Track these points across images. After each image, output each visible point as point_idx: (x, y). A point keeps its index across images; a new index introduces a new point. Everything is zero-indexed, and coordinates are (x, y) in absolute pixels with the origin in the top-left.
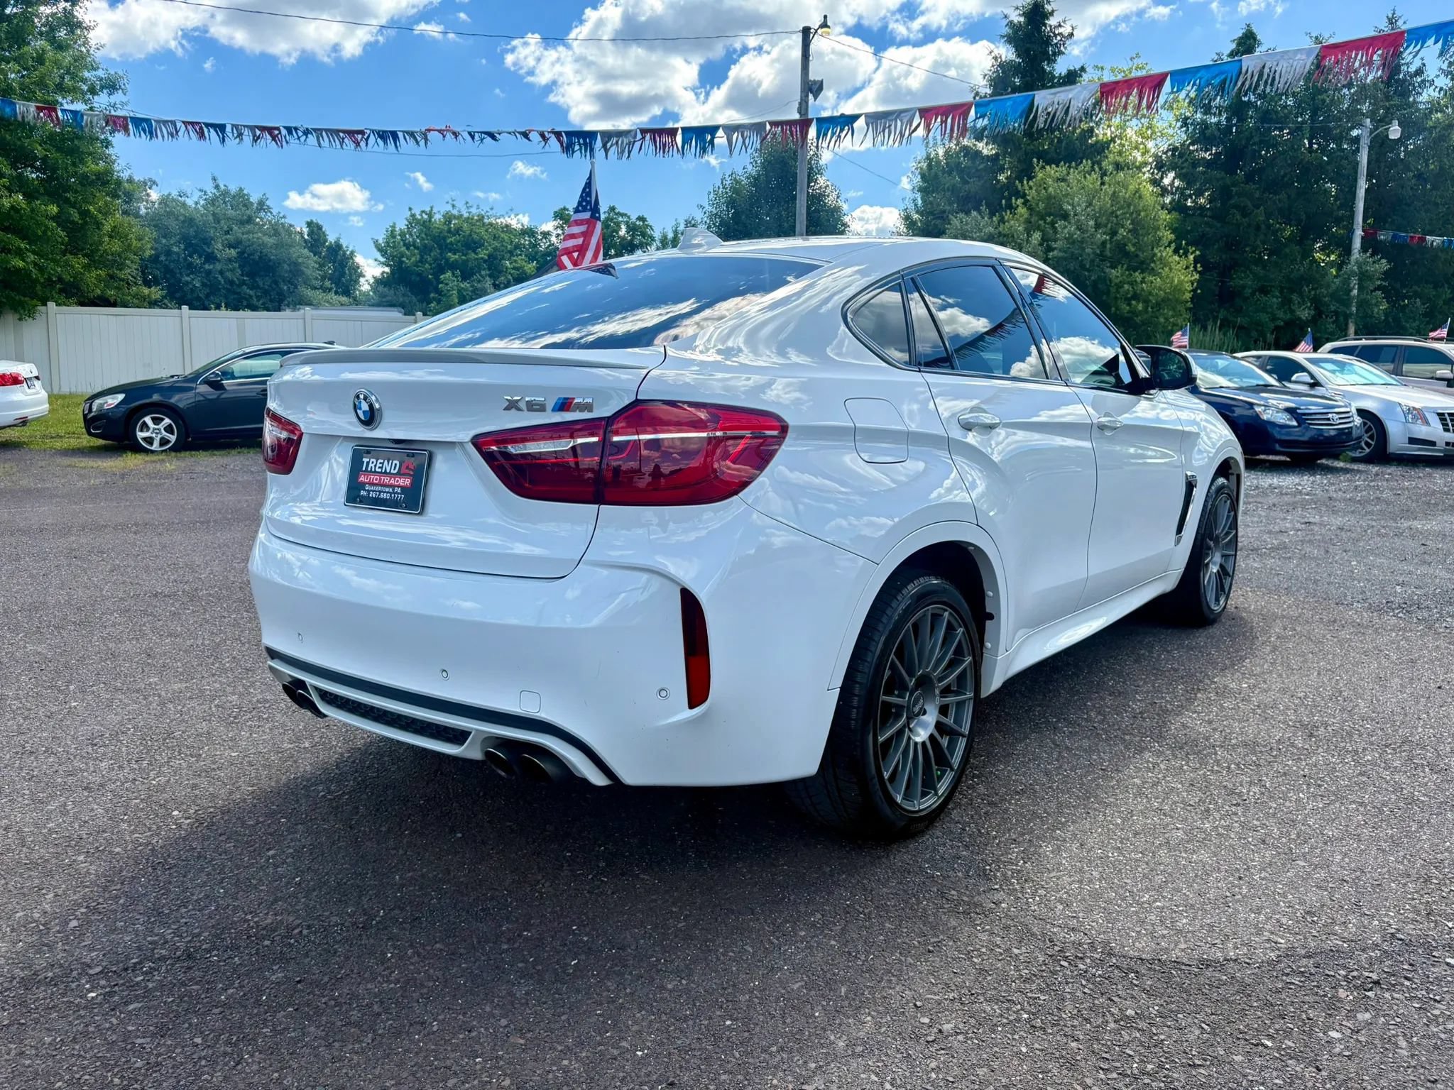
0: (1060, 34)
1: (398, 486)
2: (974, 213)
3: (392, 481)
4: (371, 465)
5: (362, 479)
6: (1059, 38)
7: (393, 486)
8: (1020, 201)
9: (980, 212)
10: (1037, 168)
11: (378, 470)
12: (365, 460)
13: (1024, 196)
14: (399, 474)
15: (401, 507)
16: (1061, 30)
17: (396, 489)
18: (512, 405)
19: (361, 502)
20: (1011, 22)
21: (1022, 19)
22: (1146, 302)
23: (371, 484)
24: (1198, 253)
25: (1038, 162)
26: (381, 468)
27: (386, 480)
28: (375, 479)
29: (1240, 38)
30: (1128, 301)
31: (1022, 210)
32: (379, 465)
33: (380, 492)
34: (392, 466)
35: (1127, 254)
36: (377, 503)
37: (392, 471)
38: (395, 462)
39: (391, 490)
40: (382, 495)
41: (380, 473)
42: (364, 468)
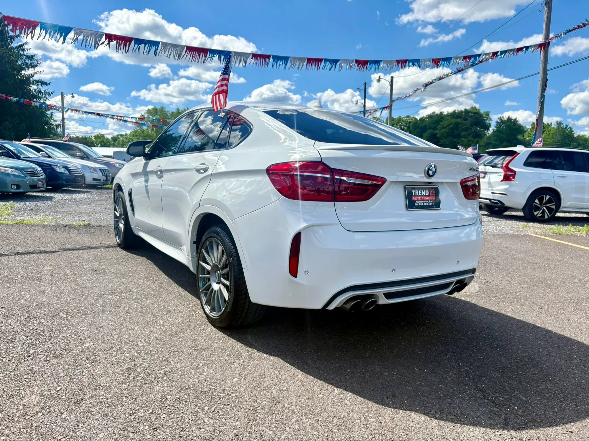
1: (430, 200)
3: (427, 198)
4: (416, 193)
5: (414, 198)
7: (428, 200)
11: (420, 194)
12: (413, 191)
14: (429, 195)
15: (434, 208)
17: (430, 201)
19: (416, 208)
23: (419, 200)
26: (421, 194)
27: (425, 198)
28: (420, 198)
32: (420, 193)
33: (423, 203)
34: (426, 193)
36: (423, 207)
37: (426, 194)
38: (426, 191)
39: (428, 202)
40: (424, 204)
41: (421, 196)
42: (414, 195)
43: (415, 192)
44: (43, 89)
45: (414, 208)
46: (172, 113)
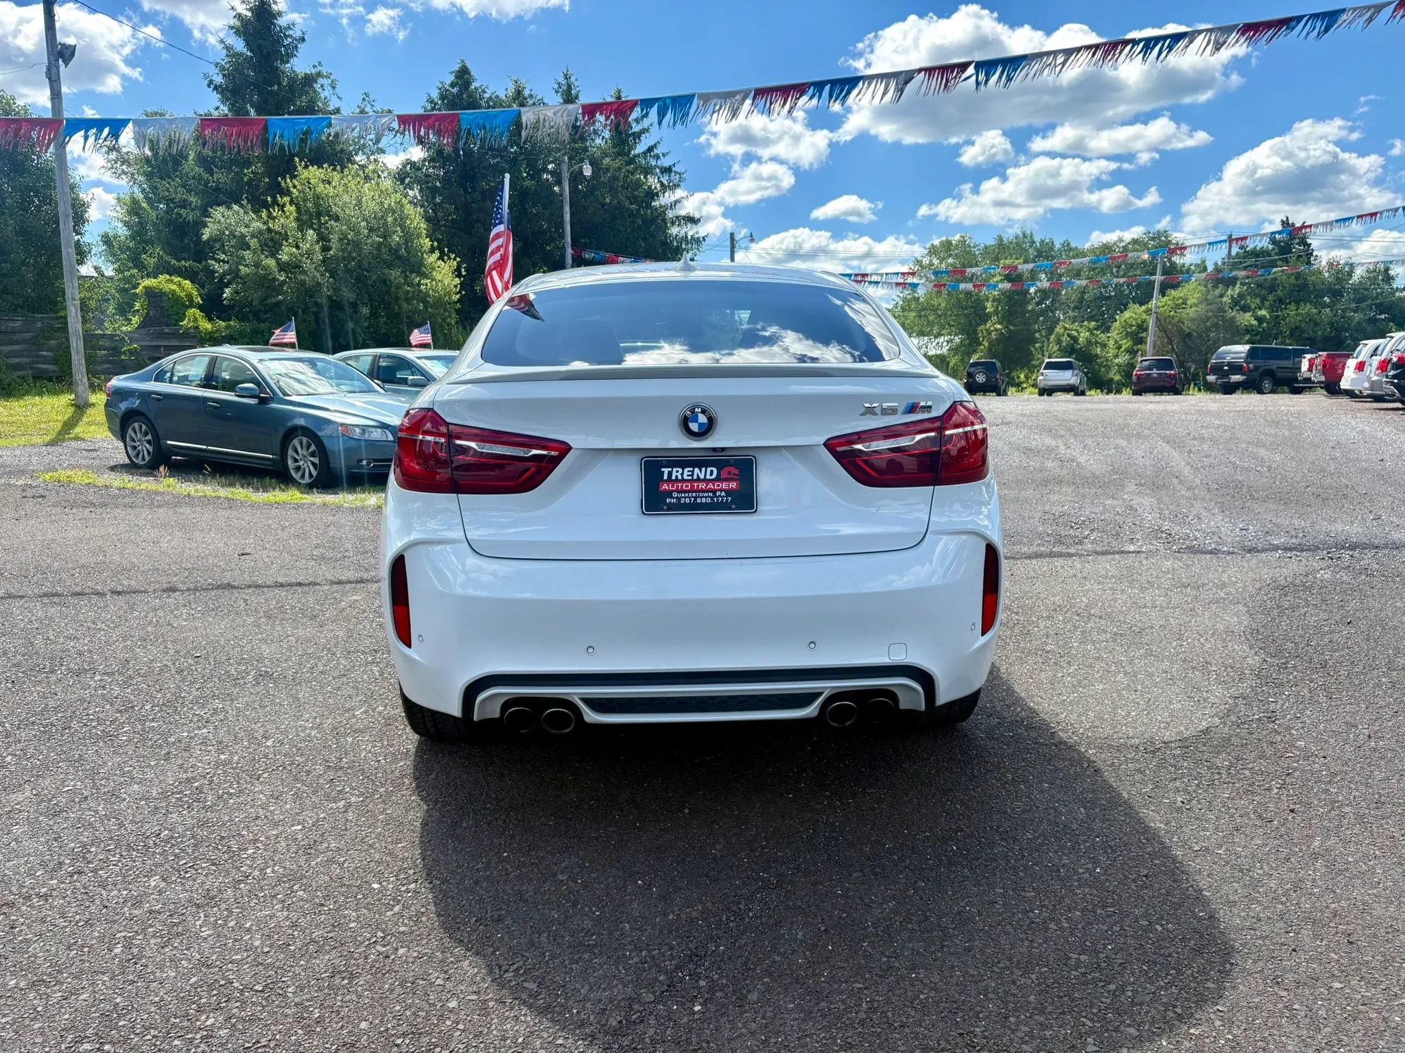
0: (290, 36)
1: (721, 490)
2: (236, 207)
3: (710, 486)
4: (674, 474)
5: (665, 487)
6: (290, 40)
7: (714, 492)
8: (287, 199)
9: (242, 206)
10: (299, 168)
11: (686, 478)
12: (666, 470)
13: (288, 193)
15: (730, 508)
16: (291, 32)
17: (718, 493)
18: (870, 411)
19: (669, 509)
20: (240, 15)
21: (249, 14)
22: (425, 302)
23: (681, 491)
24: (458, 259)
25: (300, 161)
26: (691, 475)
27: (702, 486)
28: (686, 486)
29: (459, 71)
30: (408, 301)
31: (290, 209)
32: (686, 473)
33: (696, 498)
34: (708, 473)
35: (399, 258)
36: (694, 508)
37: (708, 477)
38: (709, 469)
39: (711, 494)
40: (699, 500)
41: (692, 480)
42: (665, 477)
43: (670, 474)
44: (691, 231)
45: (663, 510)
46: (986, 247)
